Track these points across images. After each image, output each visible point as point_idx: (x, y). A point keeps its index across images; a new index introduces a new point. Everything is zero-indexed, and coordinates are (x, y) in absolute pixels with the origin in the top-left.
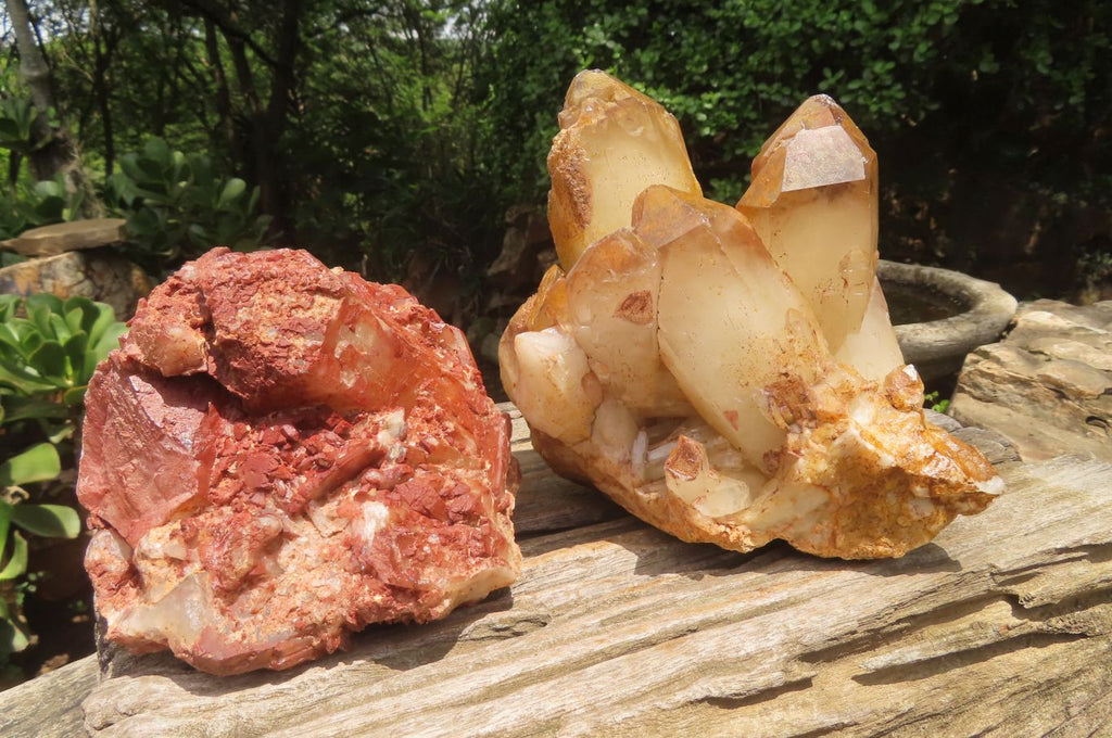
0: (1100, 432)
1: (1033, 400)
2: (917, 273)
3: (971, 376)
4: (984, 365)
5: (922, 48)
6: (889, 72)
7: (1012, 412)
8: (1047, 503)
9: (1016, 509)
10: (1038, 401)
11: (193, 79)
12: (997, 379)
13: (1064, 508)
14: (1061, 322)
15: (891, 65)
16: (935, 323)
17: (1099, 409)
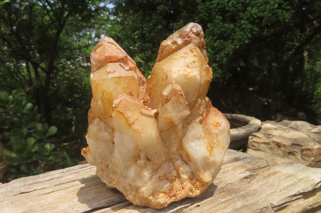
0: (293, 157)
1: (271, 149)
2: (231, 116)
3: (252, 143)
4: (255, 139)
5: (225, 59)
6: (217, 66)
7: (265, 153)
8: (285, 179)
9: (275, 182)
10: (273, 149)
11: (22, 77)
12: (259, 143)
13: (291, 180)
14: (274, 126)
15: (217, 64)
16: (238, 128)
17: (291, 150)
